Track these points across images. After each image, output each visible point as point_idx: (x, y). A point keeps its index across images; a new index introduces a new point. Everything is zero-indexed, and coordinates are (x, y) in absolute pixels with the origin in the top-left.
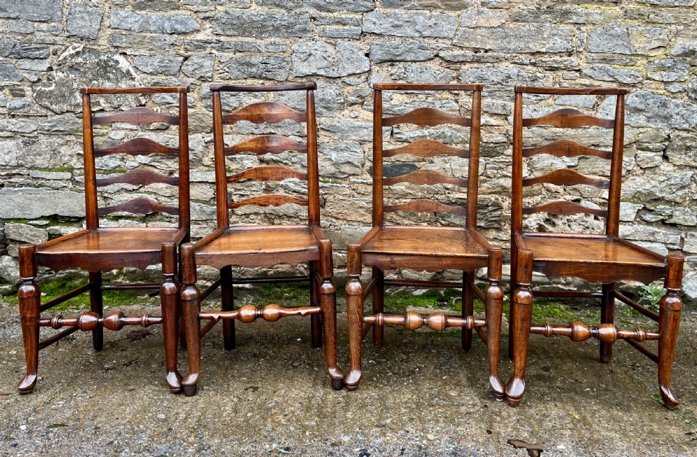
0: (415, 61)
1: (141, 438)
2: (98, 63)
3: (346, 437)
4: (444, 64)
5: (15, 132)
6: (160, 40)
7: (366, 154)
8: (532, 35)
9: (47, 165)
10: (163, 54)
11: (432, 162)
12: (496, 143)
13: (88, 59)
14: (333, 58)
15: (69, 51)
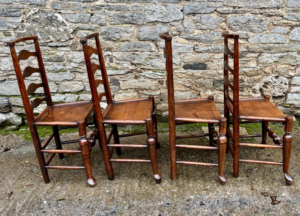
0: (205, 14)
1: (101, 203)
2: (47, 18)
3: (192, 196)
4: (219, 15)
5: (8, 54)
6: (78, 6)
7: (182, 59)
10: (80, 13)
11: (212, 62)
12: (242, 52)
13: (41, 15)
14: (166, 13)
15: (31, 12)
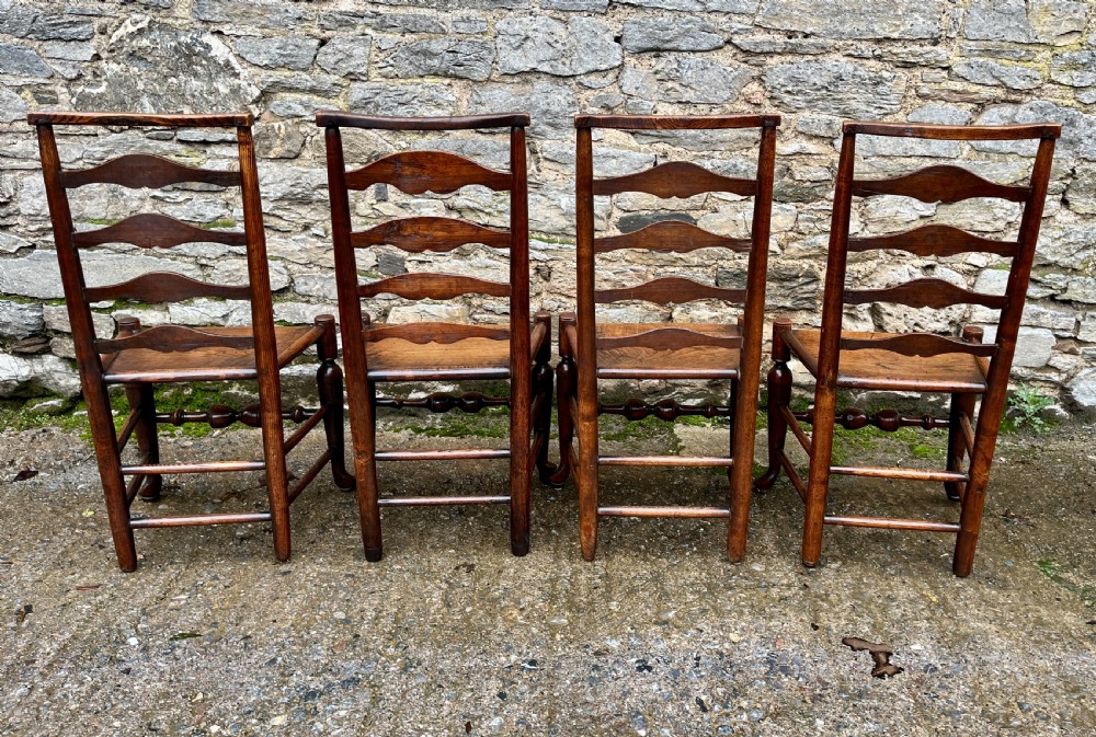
0: (694, 51)
1: (316, 652)
2: (175, 47)
3: (614, 641)
4: (739, 56)
6: (279, 12)
7: (614, 198)
8: (879, 11)
9: (104, 214)
10: (284, 35)
11: (716, 211)
12: (815, 182)
13: (158, 40)
14: (564, 44)
15: (126, 27)
